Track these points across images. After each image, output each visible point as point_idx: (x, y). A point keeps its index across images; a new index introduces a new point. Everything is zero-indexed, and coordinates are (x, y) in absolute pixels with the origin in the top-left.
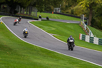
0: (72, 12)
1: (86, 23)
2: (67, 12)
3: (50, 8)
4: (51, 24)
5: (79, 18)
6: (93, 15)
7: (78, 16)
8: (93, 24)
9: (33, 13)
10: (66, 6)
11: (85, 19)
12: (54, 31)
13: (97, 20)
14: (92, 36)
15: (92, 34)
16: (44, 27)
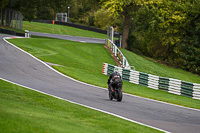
0: (92, 22)
1: (117, 43)
2: (82, 22)
3: (48, 12)
4: (48, 45)
5: (105, 32)
6: (131, 27)
7: (103, 29)
8: (131, 45)
9: (14, 22)
10: (80, 10)
11: (115, 35)
12: (53, 57)
13: (140, 38)
14: (128, 67)
15: (127, 64)
16: (35, 49)
